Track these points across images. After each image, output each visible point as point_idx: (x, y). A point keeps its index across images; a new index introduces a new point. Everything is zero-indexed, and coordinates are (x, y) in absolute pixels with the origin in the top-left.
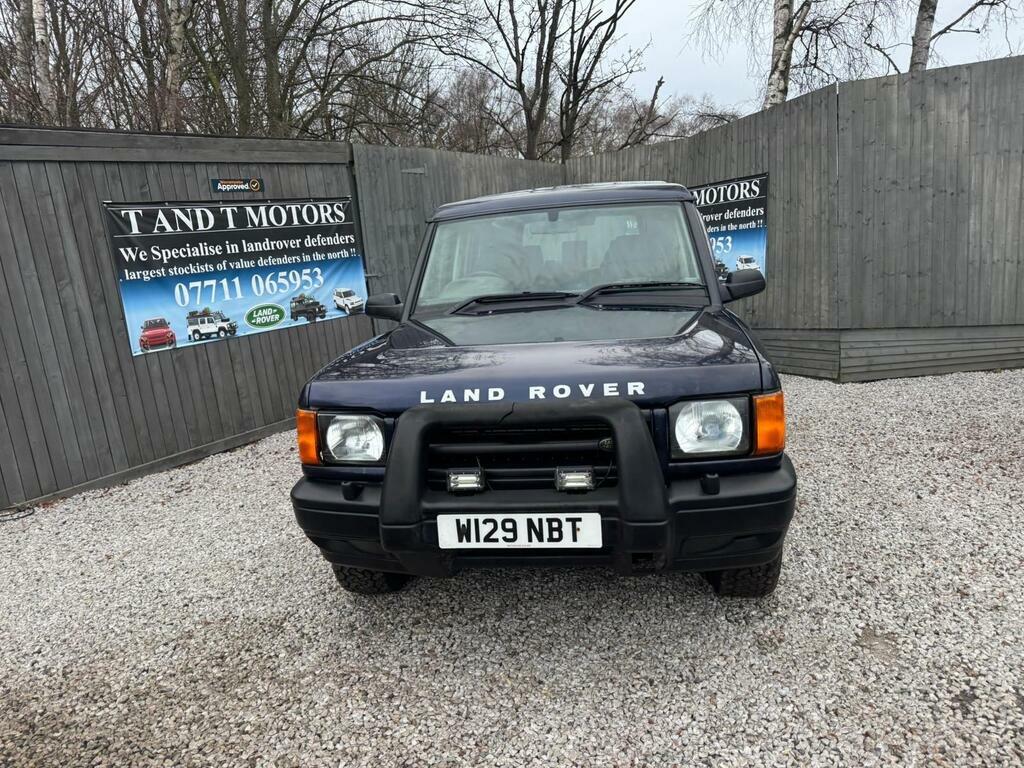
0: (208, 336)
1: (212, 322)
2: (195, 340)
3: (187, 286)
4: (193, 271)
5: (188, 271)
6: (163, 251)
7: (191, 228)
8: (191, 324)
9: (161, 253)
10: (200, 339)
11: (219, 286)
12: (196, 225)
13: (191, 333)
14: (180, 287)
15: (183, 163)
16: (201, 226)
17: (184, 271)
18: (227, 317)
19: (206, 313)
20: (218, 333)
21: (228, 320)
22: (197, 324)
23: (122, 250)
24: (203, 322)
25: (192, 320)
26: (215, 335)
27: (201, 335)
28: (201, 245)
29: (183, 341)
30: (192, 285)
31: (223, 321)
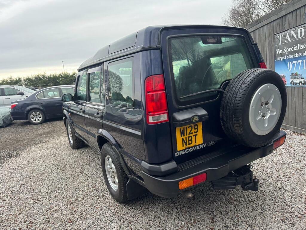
0: (296, 84)
1: (298, 78)
2: (292, 85)
3: (292, 63)
4: (295, 56)
5: (293, 56)
6: (287, 49)
7: (296, 38)
8: (291, 78)
9: (286, 50)
10: (293, 85)
11: (302, 63)
12: (297, 37)
13: (291, 82)
14: (290, 63)
15: (296, 10)
16: (299, 37)
17: (292, 56)
18: (303, 77)
19: (296, 75)
20: (299, 83)
21: (303, 78)
22: (293, 78)
23: (277, 50)
24: (295, 78)
25: (292, 77)
26: (298, 84)
27: (294, 83)
28: (298, 45)
29: (288, 84)
30: (294, 62)
31: (302, 78)
